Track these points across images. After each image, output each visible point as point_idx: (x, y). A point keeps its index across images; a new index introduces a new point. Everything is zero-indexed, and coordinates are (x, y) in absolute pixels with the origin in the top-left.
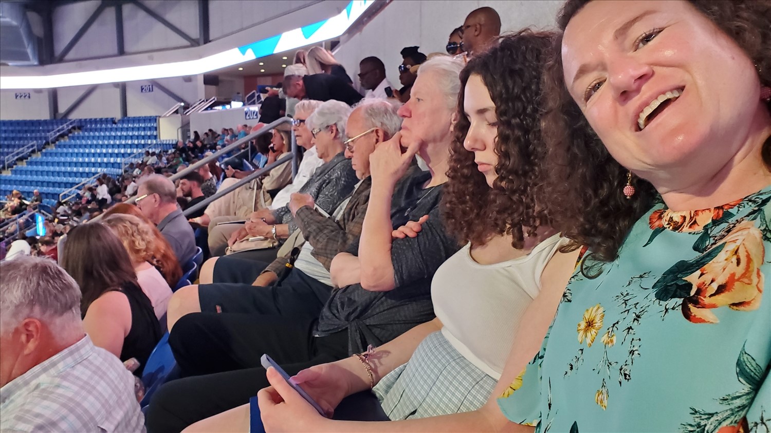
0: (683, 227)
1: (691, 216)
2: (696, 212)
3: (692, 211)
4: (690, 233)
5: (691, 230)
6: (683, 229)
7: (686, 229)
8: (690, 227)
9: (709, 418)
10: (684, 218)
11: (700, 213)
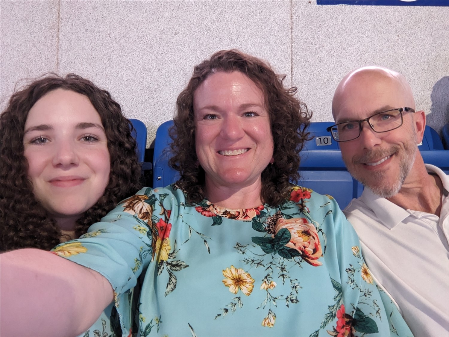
0: (239, 218)
1: (243, 212)
2: (246, 210)
3: (244, 209)
4: (243, 221)
5: (245, 220)
6: (239, 219)
7: (241, 219)
8: (244, 218)
9: (333, 308)
10: (239, 213)
11: (249, 211)
